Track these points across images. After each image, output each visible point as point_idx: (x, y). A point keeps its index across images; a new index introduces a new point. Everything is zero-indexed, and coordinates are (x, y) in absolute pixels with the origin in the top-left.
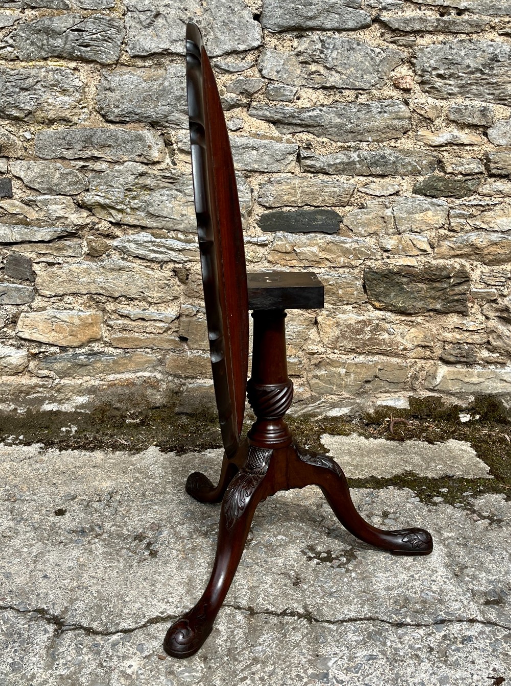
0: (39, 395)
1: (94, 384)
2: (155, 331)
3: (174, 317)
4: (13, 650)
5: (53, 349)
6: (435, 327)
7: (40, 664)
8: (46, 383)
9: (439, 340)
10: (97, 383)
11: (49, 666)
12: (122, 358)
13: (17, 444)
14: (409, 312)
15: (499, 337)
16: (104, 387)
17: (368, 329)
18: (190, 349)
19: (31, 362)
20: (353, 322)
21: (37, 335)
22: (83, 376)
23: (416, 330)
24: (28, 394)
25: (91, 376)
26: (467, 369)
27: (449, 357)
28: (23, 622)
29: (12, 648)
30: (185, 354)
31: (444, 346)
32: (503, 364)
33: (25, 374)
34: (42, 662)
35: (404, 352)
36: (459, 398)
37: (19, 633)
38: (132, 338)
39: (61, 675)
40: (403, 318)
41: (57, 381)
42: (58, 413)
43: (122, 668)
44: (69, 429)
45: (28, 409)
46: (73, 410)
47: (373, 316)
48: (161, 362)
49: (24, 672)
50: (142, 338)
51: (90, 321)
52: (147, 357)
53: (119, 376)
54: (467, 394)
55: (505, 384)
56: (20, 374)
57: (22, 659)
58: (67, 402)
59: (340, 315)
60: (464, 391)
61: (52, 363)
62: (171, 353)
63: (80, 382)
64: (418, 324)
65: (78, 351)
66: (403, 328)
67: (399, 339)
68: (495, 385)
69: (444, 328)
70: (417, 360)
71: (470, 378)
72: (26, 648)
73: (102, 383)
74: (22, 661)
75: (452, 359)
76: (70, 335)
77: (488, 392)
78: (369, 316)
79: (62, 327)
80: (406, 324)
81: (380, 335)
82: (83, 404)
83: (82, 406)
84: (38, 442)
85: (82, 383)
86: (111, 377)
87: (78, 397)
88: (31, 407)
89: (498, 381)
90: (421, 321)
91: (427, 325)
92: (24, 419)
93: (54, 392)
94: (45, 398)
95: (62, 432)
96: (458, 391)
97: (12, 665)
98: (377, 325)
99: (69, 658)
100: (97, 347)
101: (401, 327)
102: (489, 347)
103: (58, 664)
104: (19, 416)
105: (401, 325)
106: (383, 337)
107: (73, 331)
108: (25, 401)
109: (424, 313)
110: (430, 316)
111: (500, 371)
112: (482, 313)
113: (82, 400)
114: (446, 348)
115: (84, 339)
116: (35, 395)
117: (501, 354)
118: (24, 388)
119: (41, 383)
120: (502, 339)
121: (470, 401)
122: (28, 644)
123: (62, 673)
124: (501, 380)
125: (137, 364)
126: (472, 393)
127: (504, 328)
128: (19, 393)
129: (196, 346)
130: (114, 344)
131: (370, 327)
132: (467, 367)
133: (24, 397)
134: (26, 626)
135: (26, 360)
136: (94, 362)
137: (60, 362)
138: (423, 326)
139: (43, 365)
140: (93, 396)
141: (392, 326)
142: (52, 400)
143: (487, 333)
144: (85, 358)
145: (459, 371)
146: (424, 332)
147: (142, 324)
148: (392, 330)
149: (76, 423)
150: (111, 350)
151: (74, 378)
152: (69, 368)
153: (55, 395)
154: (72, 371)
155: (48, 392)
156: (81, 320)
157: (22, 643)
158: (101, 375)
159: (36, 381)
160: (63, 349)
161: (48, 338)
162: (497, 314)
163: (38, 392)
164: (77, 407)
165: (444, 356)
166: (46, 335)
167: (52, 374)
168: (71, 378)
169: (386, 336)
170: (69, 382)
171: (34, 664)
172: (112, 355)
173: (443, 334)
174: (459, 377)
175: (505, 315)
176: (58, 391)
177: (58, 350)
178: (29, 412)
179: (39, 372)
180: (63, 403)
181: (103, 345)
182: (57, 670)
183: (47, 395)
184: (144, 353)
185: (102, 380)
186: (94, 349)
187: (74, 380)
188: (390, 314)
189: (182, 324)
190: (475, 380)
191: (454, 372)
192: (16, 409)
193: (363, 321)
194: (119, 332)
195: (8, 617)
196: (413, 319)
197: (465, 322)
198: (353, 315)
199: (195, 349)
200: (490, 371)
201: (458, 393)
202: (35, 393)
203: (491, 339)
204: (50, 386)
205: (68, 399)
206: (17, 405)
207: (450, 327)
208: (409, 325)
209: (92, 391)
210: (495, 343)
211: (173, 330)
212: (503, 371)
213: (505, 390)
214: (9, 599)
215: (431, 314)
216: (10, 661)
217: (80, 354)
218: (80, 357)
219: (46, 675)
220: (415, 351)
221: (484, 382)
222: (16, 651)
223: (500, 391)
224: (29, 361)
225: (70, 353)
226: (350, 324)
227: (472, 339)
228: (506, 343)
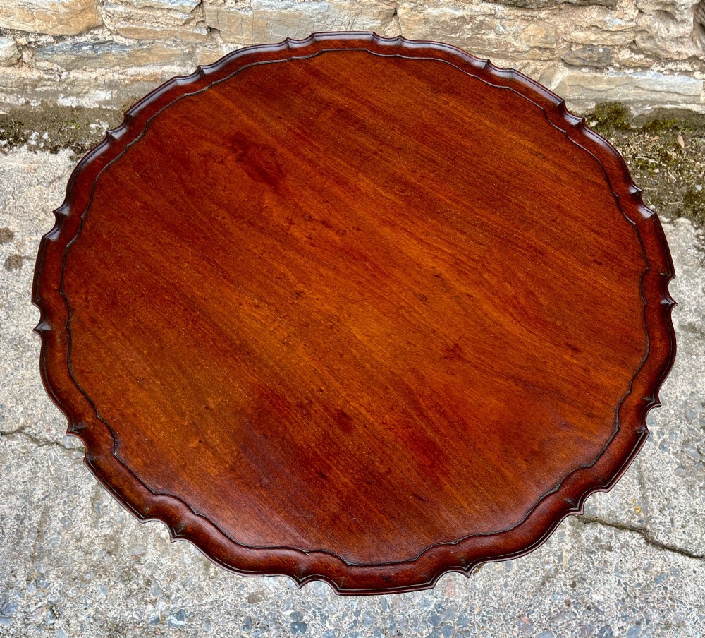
0: (49, 88)
1: (112, 78)
2: (172, 22)
3: (194, 6)
4: (62, 501)
5: (44, 39)
6: (565, 22)
7: (87, 520)
8: (52, 77)
9: (564, 40)
10: (116, 76)
11: (94, 524)
12: (138, 51)
13: (41, 149)
14: (530, 6)
15: (651, 38)
16: (127, 82)
17: (469, 26)
18: (225, 42)
19: (24, 53)
20: (447, 19)
21: (18, 24)
22: (96, 68)
23: (536, 26)
24: (35, 86)
25: (106, 69)
26: (595, 74)
27: (575, 60)
28: (69, 465)
29: (61, 499)
30: (219, 49)
31: (571, 46)
32: (645, 68)
33: (22, 65)
34: (89, 518)
35: (514, 55)
36: (575, 104)
37: (66, 479)
38: (143, 29)
39: (105, 536)
40: (520, 13)
41: (64, 75)
42: (79, 109)
43: (158, 531)
44: (100, 126)
45: (42, 101)
46: (97, 106)
47: (477, 10)
48: (191, 55)
49: (73, 530)
50: (158, 30)
51: (80, 7)
52: (171, 50)
53: (141, 70)
54: (587, 100)
55: (640, 91)
56: (15, 66)
57: (71, 513)
58: (86, 95)
59: (431, 10)
60: (584, 97)
61: (49, 55)
62: (201, 47)
63: (94, 75)
64: (541, 19)
65: (79, 40)
66: (518, 25)
67: (511, 39)
68: (626, 91)
69: (575, 25)
70: (531, 61)
71: (595, 85)
72: (74, 499)
73: (122, 77)
74: (71, 516)
75: (578, 62)
76: (61, 24)
77: (616, 99)
78: (471, 10)
79: (46, 15)
80: (523, 19)
81: (484, 33)
82: (106, 100)
83: (106, 102)
84: (66, 147)
85: (96, 78)
86: (131, 71)
87: (98, 92)
88: (45, 100)
89: (631, 88)
90: (545, 16)
91: (553, 20)
92: (42, 113)
93: (66, 85)
94: (58, 92)
95: (92, 129)
96: (576, 97)
97: (63, 520)
98: (482, 22)
99: (112, 515)
100: (101, 35)
101: (516, 23)
102: (634, 47)
103: (102, 522)
104: (35, 110)
105: (516, 21)
106: (488, 37)
107: (61, 20)
108: (34, 94)
109: (551, 6)
110: (560, 9)
111: (640, 77)
112: (635, 5)
113: (104, 95)
114: (573, 49)
115: (82, 27)
116: (45, 88)
117: (647, 56)
118: (28, 82)
119: (46, 77)
120: (655, 41)
121: (589, 108)
122: (75, 494)
123: (107, 533)
124: (636, 87)
125: (161, 57)
126: (594, 100)
127: (662, 26)
128: (24, 86)
129: (232, 40)
130: (122, 33)
131: (471, 24)
132: (596, 71)
133: (33, 90)
134: (72, 470)
135: (16, 51)
136: (105, 54)
137: (61, 55)
138: (546, 21)
139: (39, 55)
140: (116, 91)
141: (504, 22)
142: (67, 94)
143: (636, 32)
144: (90, 49)
145: (583, 77)
146: (546, 29)
147: (152, 13)
148: (501, 29)
149: (106, 120)
150: (119, 39)
151: (85, 70)
152: (74, 61)
153: (69, 88)
154: (79, 64)
155: (59, 85)
156: (67, 7)
157: (70, 492)
158: (118, 68)
159: (38, 74)
160: (59, 38)
161: (33, 27)
162: (657, 8)
163: (46, 85)
164: (100, 103)
165: (568, 59)
166: (29, 24)
167: (55, 67)
168: (80, 71)
169: (492, 36)
170: (81, 76)
171: (82, 521)
172: (123, 46)
173: (573, 34)
174: (582, 83)
175: (669, 9)
176: (70, 84)
177: (52, 40)
178: (44, 105)
179: (38, 64)
180: (83, 97)
181: (109, 33)
182: (102, 529)
183: (59, 88)
184: (165, 46)
185: (121, 74)
186: (99, 37)
187: (85, 73)
188: (501, 7)
189: (207, 13)
190: (602, 87)
191: (577, 78)
192: (28, 103)
193: (462, 17)
194: (124, 20)
195: (55, 456)
196: (535, 13)
197: (608, 18)
198: (448, 10)
199: (231, 43)
200: (625, 76)
201: (576, 99)
202: (42, 86)
203: (638, 39)
204: (58, 80)
205: (87, 93)
206: (27, 97)
207: (585, 25)
208: (528, 20)
209: (111, 85)
210: (642, 45)
211: (197, 20)
212: (644, 77)
213: (638, 98)
214: (53, 432)
215: (562, 7)
216: (60, 515)
217: (82, 44)
218: (84, 48)
219: (93, 534)
220: (530, 52)
221: (613, 89)
222: (65, 503)
223: (632, 98)
224: (20, 51)
225: (68, 43)
226: (444, 21)
227: (612, 40)
228: (657, 46)
